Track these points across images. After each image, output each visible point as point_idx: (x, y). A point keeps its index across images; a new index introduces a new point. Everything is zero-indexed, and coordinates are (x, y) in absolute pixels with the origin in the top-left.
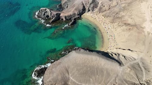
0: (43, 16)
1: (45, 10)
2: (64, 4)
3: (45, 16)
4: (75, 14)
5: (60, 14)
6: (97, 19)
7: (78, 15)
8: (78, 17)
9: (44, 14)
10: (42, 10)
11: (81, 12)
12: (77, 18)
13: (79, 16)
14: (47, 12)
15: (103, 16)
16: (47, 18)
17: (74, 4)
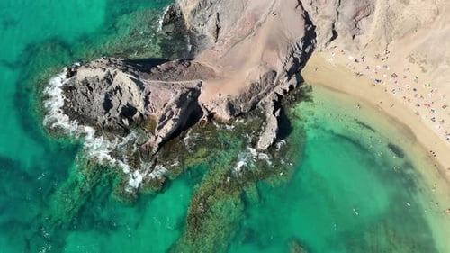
0: (105, 118)
1: (109, 79)
2: (194, 13)
3: (114, 113)
4: (275, 73)
5: (196, 92)
6: (388, 82)
7: (289, 74)
8: (291, 87)
9: (108, 105)
10: (86, 82)
11: (298, 54)
12: (285, 91)
13: (294, 81)
14: (118, 88)
15: (412, 60)
16: (126, 122)
17: (250, 8)
